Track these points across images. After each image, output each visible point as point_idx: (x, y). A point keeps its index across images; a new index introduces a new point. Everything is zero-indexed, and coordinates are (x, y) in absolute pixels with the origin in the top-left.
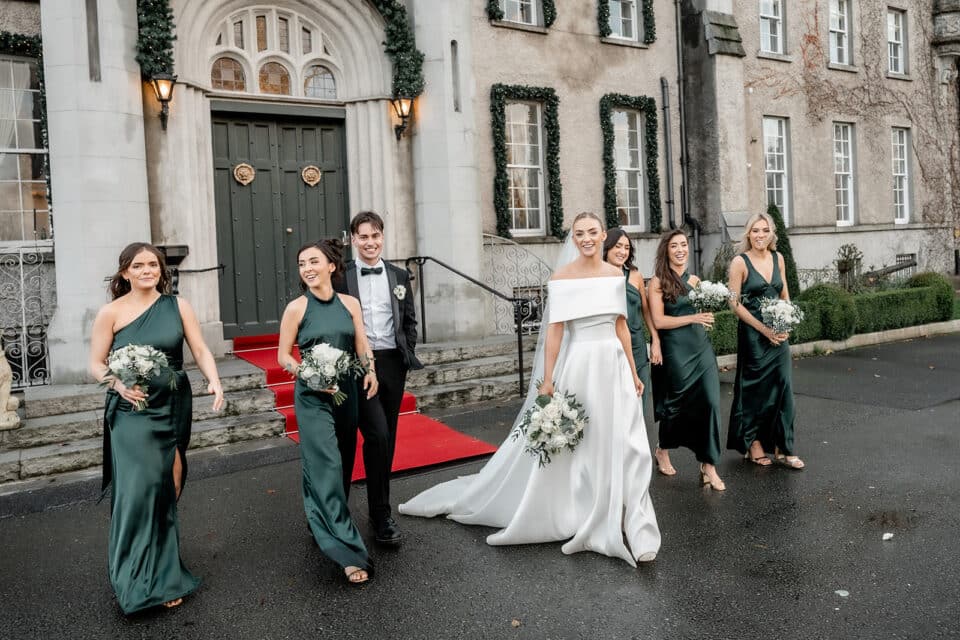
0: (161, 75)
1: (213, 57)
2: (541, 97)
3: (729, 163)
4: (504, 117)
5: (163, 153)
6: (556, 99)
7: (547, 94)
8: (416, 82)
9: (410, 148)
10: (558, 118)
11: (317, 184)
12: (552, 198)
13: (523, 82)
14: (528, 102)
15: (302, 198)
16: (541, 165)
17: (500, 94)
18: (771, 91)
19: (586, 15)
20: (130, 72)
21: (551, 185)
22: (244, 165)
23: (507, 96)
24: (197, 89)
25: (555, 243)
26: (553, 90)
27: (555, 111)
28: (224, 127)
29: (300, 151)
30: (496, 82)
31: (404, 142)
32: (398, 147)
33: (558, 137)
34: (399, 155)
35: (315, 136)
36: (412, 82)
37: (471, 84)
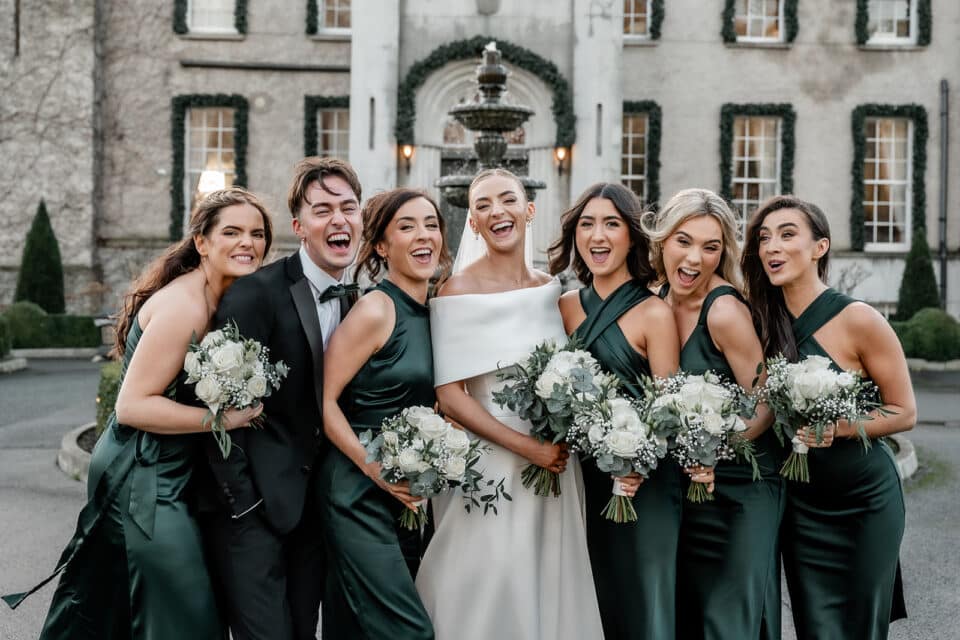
2: (776, 113)
6: (793, 115)
7: (782, 110)
10: (796, 133)
13: (756, 100)
16: (778, 180)
17: (730, 113)
19: (840, 23)
23: (737, 115)
26: (788, 106)
27: (790, 126)
30: (727, 102)
33: (793, 152)
36: (566, 136)
37: (614, 134)
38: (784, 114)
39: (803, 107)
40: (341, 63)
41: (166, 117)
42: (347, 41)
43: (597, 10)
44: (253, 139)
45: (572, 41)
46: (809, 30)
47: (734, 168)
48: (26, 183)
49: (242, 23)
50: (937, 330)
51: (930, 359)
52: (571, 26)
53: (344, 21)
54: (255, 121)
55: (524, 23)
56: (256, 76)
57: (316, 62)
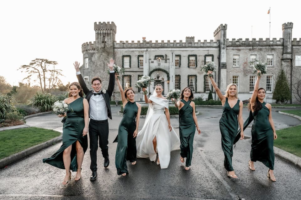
3: (223, 84)
9: (169, 85)
10: (197, 78)
12: (195, 88)
13: (192, 75)
16: (195, 84)
18: (235, 72)
19: (202, 65)
30: (189, 75)
36: (169, 79)
37: (174, 79)
38: (196, 76)
39: (198, 75)
40: (142, 71)
42: (143, 68)
43: (172, 65)
44: (132, 80)
45: (169, 68)
46: (198, 66)
47: (190, 83)
48: (105, 86)
49: (130, 66)
50: (212, 102)
51: (211, 105)
52: (169, 66)
53: (142, 66)
54: (132, 78)
55: (164, 66)
56: (132, 73)
57: (139, 71)
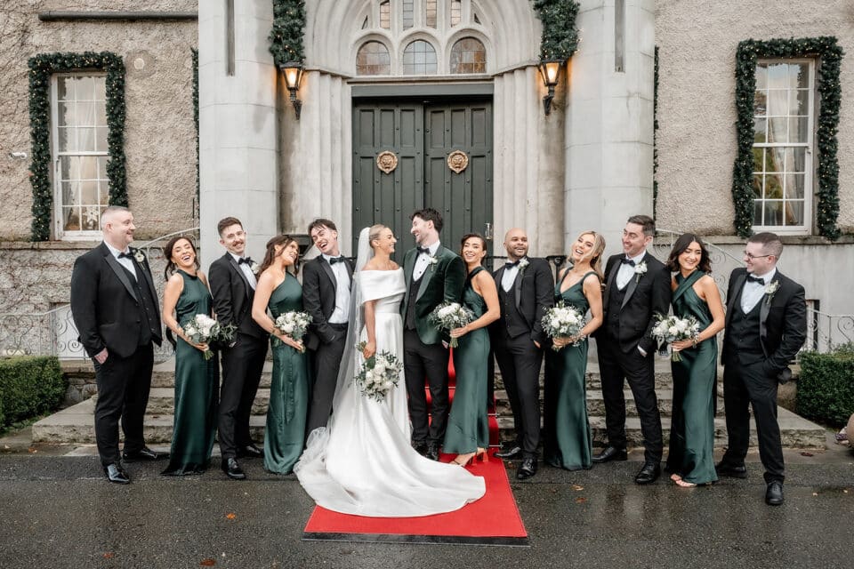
0: (289, 64)
1: (357, 42)
2: (814, 51)
4: (752, 83)
5: (296, 143)
6: (839, 51)
7: (823, 46)
8: (567, 40)
9: (562, 124)
10: (840, 77)
11: (463, 171)
12: (822, 185)
13: (785, 34)
14: (795, 61)
15: (448, 186)
16: (811, 142)
17: (748, 54)
20: (261, 63)
21: (821, 167)
22: (387, 152)
23: (760, 55)
24: (334, 76)
25: (824, 244)
26: (834, 40)
27: (834, 67)
28: (371, 113)
29: (448, 135)
30: (744, 38)
31: (554, 115)
32: (547, 123)
33: (838, 103)
34: (546, 133)
35: (465, 117)
36: (561, 40)
37: (644, 36)
41: (25, 85)
44: (132, 111)
54: (134, 87)
56: (134, 31)
